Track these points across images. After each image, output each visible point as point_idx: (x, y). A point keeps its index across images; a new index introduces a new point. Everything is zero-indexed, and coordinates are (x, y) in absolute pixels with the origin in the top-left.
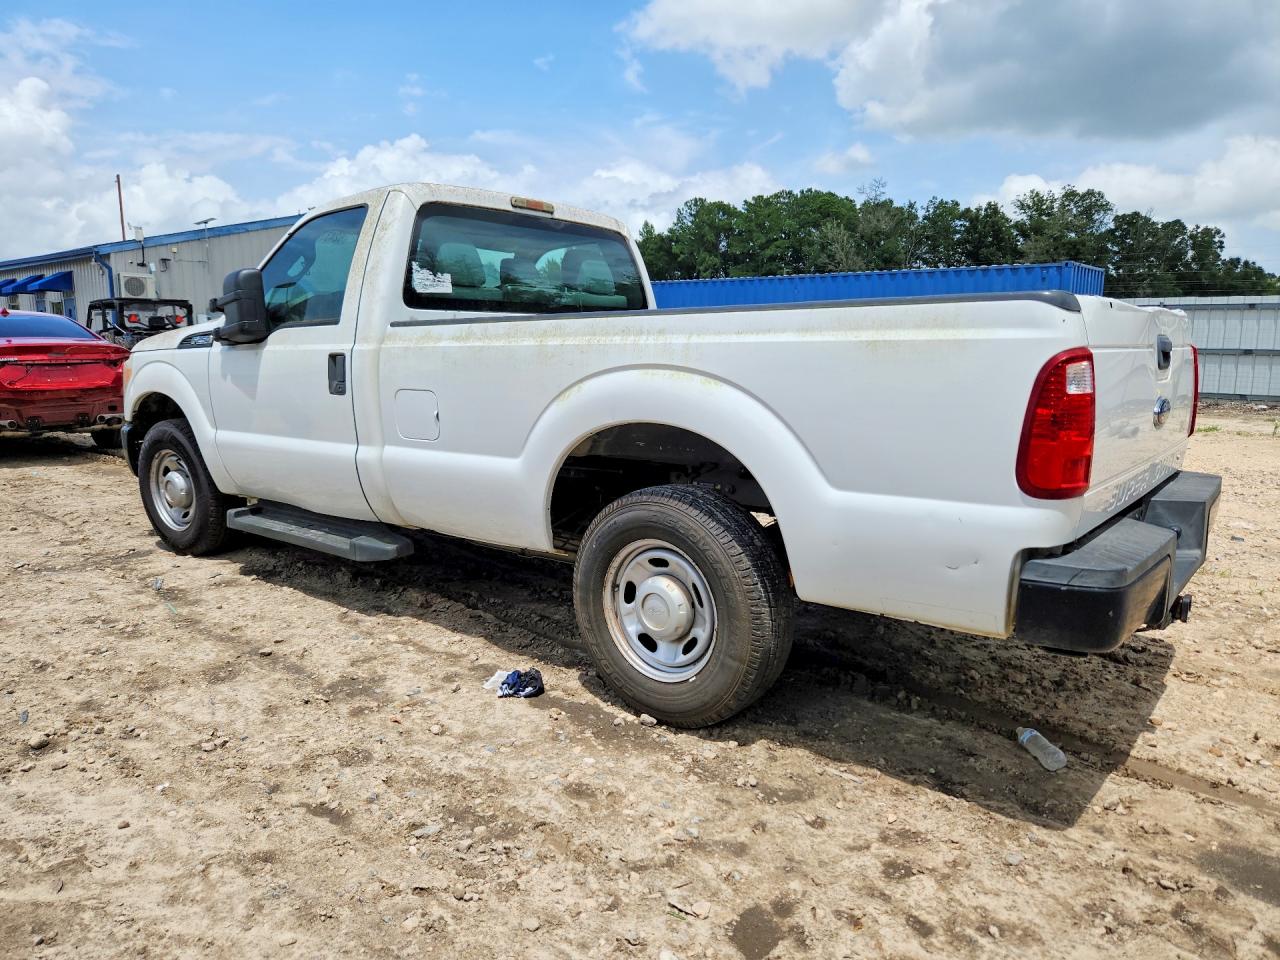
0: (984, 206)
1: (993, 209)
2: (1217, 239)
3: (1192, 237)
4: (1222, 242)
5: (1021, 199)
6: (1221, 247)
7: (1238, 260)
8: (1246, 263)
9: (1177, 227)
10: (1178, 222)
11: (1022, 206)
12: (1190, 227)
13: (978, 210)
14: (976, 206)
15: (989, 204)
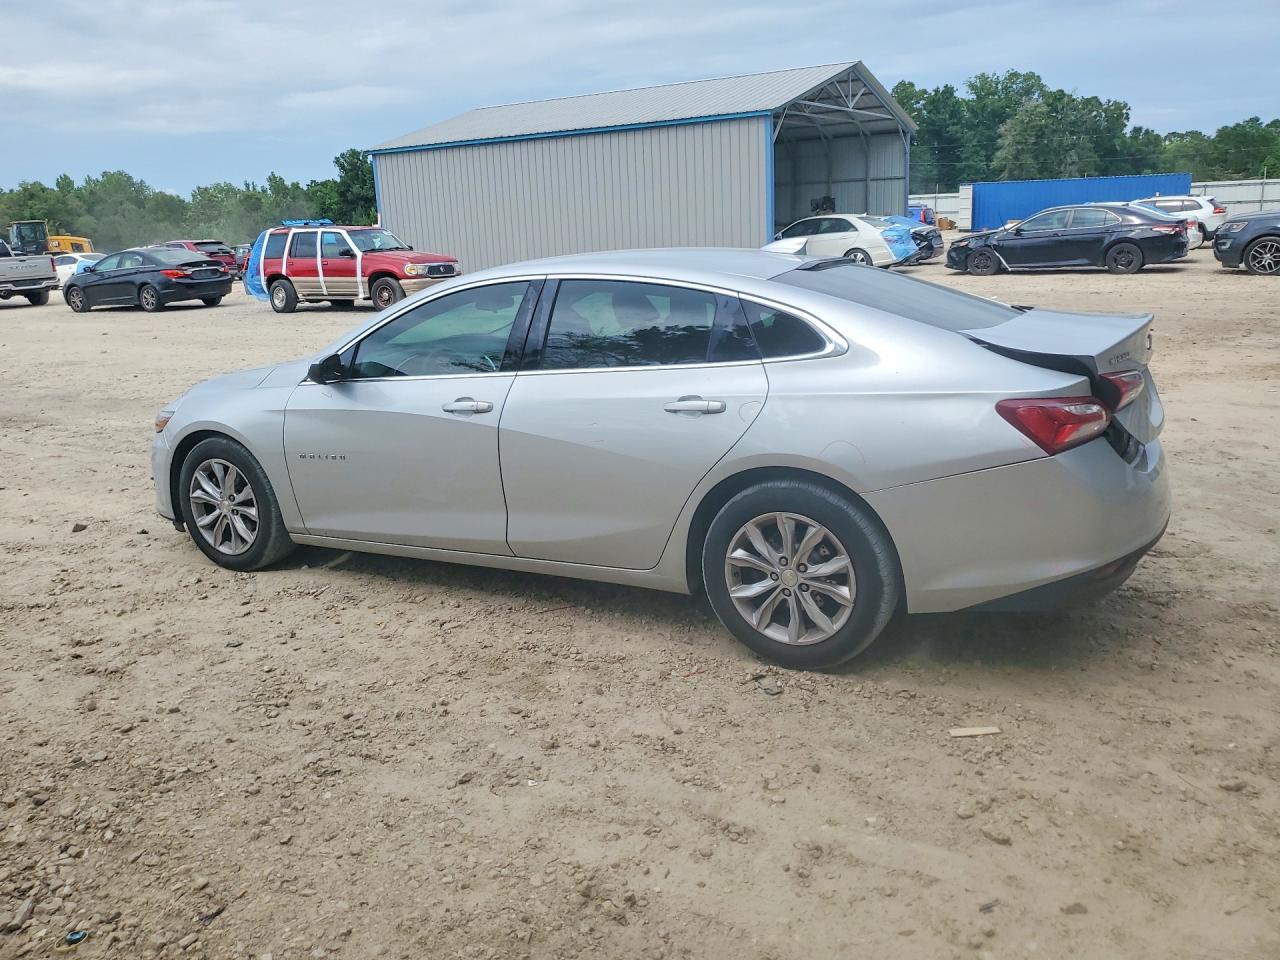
0: (941, 89)
1: (949, 91)
2: (1124, 111)
3: (1105, 111)
4: (1127, 114)
5: (973, 80)
6: (1127, 118)
7: (1140, 129)
8: (1147, 131)
9: (1092, 103)
10: (1095, 98)
11: (972, 86)
12: (1103, 100)
13: (937, 91)
14: (935, 88)
15: (946, 86)
